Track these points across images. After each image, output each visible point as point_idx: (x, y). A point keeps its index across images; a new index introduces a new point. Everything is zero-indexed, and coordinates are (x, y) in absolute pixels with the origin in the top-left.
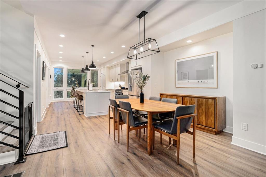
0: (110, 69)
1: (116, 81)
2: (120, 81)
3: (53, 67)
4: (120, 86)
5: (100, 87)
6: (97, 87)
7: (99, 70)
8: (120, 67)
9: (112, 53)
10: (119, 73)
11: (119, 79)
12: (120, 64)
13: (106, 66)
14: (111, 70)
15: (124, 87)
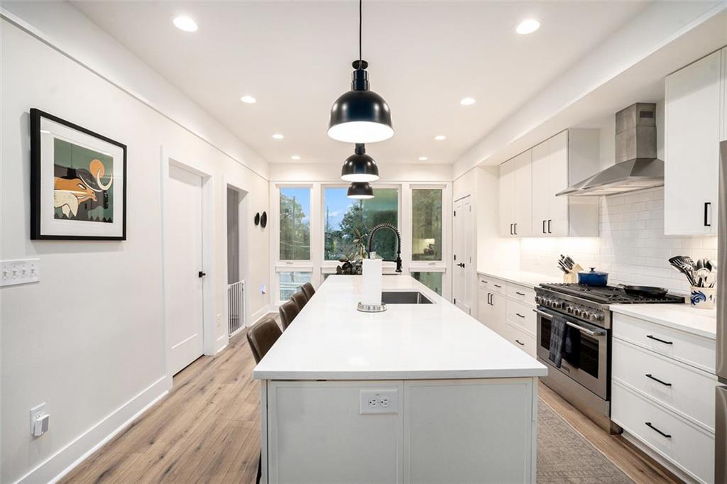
0: (498, 176)
1: (532, 235)
2: (569, 235)
3: (276, 185)
4: (567, 264)
5: (451, 258)
6: (440, 260)
7: (449, 185)
8: (565, 151)
9: (468, 101)
10: (564, 188)
11: (560, 223)
12: (565, 132)
13: (480, 161)
14: (502, 179)
15: (598, 270)
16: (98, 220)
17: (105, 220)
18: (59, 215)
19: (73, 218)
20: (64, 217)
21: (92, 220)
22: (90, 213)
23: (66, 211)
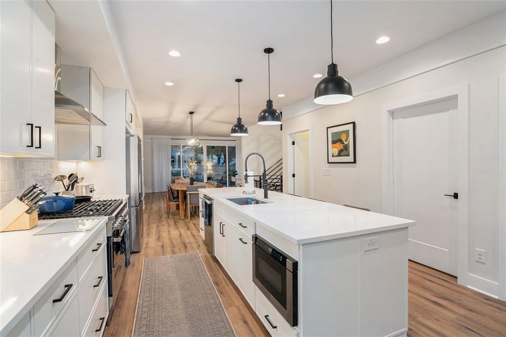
16: (344, 156)
17: (346, 156)
18: (333, 156)
19: (337, 156)
20: (334, 156)
21: (342, 156)
22: (341, 154)
23: (335, 155)
